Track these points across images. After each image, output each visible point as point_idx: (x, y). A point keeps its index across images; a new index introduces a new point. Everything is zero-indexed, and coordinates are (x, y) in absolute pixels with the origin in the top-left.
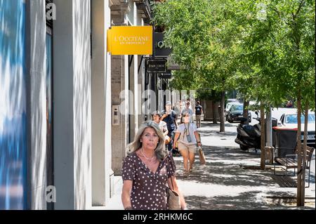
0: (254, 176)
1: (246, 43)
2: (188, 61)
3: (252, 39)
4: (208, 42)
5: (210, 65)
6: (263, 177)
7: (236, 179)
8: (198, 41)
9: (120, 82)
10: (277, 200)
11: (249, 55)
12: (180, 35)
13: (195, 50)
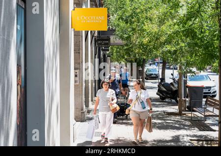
0: (178, 121)
1: (180, 22)
2: (129, 38)
3: (185, 18)
4: (144, 24)
5: (145, 40)
6: (184, 122)
7: (165, 124)
8: (135, 23)
9: (79, 53)
10: (201, 142)
11: (183, 31)
12: (122, 19)
13: (134, 29)
